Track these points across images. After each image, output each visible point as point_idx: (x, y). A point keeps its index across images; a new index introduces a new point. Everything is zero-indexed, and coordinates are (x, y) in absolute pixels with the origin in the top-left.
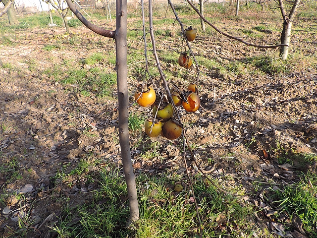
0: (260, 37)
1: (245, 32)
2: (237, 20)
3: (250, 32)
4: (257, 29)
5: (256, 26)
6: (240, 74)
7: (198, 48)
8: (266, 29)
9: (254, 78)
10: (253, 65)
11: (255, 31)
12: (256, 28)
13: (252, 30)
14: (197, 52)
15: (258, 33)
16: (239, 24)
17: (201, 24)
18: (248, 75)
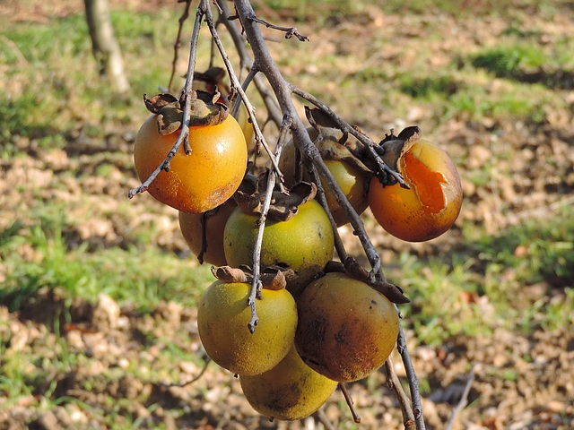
0: (523, 111)
1: (415, 90)
2: (334, 21)
3: (449, 88)
4: (490, 63)
5: (475, 50)
6: (453, 338)
7: (108, 205)
8: (550, 65)
9: (552, 352)
10: (528, 276)
11: (480, 78)
12: (483, 62)
13: (458, 76)
14: (103, 228)
15: (502, 92)
16: (355, 45)
17: (96, 47)
18: (506, 337)
